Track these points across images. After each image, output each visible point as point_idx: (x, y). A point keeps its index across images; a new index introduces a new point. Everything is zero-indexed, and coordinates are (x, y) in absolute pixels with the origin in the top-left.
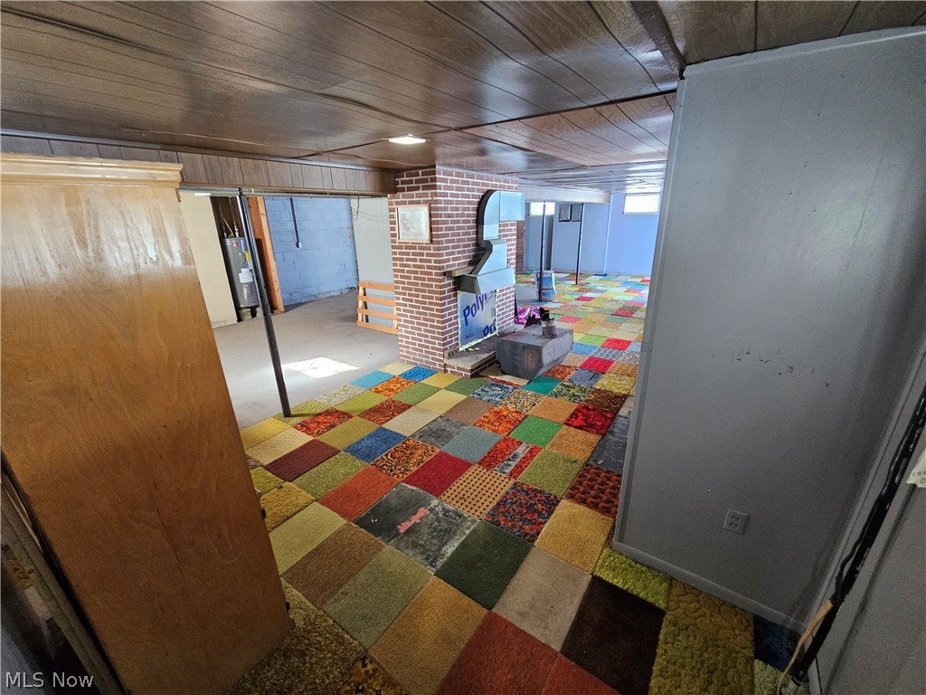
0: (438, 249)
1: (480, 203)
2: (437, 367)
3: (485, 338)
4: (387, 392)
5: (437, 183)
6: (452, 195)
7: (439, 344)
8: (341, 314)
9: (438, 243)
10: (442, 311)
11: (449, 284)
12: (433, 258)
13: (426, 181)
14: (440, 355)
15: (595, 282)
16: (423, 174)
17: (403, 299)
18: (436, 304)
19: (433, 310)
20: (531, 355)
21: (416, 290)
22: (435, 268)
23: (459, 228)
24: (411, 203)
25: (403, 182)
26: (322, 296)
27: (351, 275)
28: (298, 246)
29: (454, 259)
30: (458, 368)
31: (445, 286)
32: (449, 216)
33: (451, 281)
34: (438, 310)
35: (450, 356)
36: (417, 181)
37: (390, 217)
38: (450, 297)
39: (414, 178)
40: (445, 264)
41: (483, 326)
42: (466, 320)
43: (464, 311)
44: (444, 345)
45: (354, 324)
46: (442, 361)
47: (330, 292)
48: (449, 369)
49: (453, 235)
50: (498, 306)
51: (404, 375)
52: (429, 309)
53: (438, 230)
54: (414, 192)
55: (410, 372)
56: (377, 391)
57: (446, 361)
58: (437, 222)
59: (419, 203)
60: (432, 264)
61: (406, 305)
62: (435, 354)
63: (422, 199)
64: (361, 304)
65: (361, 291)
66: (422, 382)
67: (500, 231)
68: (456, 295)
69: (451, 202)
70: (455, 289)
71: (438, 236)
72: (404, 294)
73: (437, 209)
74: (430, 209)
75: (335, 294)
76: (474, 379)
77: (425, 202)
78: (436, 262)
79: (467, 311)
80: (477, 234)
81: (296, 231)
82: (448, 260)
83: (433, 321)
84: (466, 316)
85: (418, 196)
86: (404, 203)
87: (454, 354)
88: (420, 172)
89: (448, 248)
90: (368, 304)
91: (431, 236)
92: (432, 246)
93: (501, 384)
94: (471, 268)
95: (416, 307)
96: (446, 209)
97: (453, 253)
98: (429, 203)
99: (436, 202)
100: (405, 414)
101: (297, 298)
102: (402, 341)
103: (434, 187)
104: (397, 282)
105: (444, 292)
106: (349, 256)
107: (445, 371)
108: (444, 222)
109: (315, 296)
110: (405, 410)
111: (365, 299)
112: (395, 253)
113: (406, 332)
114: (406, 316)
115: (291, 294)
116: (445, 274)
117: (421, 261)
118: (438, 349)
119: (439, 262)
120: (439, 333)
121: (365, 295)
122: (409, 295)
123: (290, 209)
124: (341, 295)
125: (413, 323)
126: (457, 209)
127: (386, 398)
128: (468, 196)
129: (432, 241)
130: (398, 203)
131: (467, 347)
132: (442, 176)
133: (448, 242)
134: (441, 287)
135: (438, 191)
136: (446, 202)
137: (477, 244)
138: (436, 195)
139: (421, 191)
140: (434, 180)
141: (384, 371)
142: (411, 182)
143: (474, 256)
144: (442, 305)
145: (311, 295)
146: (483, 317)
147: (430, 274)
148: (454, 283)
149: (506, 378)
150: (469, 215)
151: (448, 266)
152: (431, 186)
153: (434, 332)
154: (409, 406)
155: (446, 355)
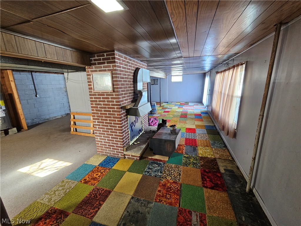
0: (118, 95)
1: (134, 73)
2: (120, 156)
3: (140, 135)
4: (92, 181)
5: (116, 60)
6: (123, 68)
7: (120, 144)
8: (62, 128)
9: (118, 92)
10: (121, 127)
11: (124, 113)
12: (115, 100)
13: (109, 59)
14: (121, 150)
15: (166, 105)
16: (107, 55)
17: (98, 122)
18: (117, 124)
19: (116, 127)
20: (169, 145)
21: (105, 117)
22: (117, 105)
23: (127, 84)
24: (100, 71)
25: (95, 60)
26: (51, 119)
27: (67, 108)
28: (37, 97)
29: (126, 100)
30: (132, 156)
31: (122, 114)
32: (122, 78)
33: (125, 111)
34: (119, 127)
35: (127, 150)
36: (103, 59)
37: (88, 79)
38: (124, 119)
39: (102, 58)
40: (121, 103)
41: (138, 130)
42: (132, 129)
43: (131, 125)
44: (123, 144)
45: (69, 133)
46: (122, 153)
47: (56, 117)
48: (127, 157)
49: (125, 88)
50: (143, 120)
51: (101, 165)
52: (114, 127)
53: (117, 85)
54: (102, 65)
55: (104, 161)
56: (86, 182)
57: (125, 153)
58: (117, 81)
59: (105, 70)
60: (115, 103)
61: (100, 125)
62: (118, 149)
63: (107, 69)
64: (72, 123)
65: (72, 117)
66: (113, 168)
67: (143, 86)
68: (127, 118)
69: (122, 71)
70: (127, 115)
71: (117, 88)
72: (99, 119)
73: (116, 74)
74: (112, 74)
75: (59, 117)
76: (142, 161)
77: (109, 70)
78: (116, 102)
79: (132, 125)
80: (134, 88)
81: (35, 90)
82: (123, 101)
83: (117, 133)
84: (131, 127)
85: (104, 67)
86: (96, 71)
87: (129, 148)
88: (105, 54)
89: (122, 94)
90: (76, 123)
91: (114, 88)
92: (114, 93)
93: (156, 161)
94: (134, 104)
95: (106, 126)
96: (120, 74)
97: (124, 97)
98: (112, 71)
99: (116, 70)
100: (108, 201)
101: (37, 121)
102: (98, 144)
103: (114, 62)
104: (94, 113)
105: (121, 117)
106: (65, 100)
107: (125, 158)
108: (120, 81)
109: (48, 119)
110: (107, 197)
111: (74, 120)
112: (91, 98)
113: (100, 139)
114: (100, 131)
115: (33, 120)
116: (122, 108)
117: (108, 101)
118: (120, 147)
119: (119, 102)
120: (120, 139)
121: (74, 118)
122: (101, 119)
123: (31, 79)
124: (62, 117)
125: (104, 134)
126: (125, 75)
127: (92, 187)
128: (129, 69)
129: (114, 91)
130: (92, 71)
131: (133, 142)
132: (118, 57)
133: (123, 91)
134: (120, 115)
135: (116, 64)
136: (121, 71)
137: (134, 92)
138: (115, 66)
139: (106, 65)
140: (114, 58)
141: (89, 163)
142: (100, 60)
143: (134, 98)
144: (121, 124)
145: (45, 119)
146: (138, 126)
147: (114, 108)
148: (126, 112)
149: (157, 157)
150: (130, 78)
151: (123, 104)
152: (112, 61)
153: (117, 138)
154: (110, 192)
155: (125, 149)
